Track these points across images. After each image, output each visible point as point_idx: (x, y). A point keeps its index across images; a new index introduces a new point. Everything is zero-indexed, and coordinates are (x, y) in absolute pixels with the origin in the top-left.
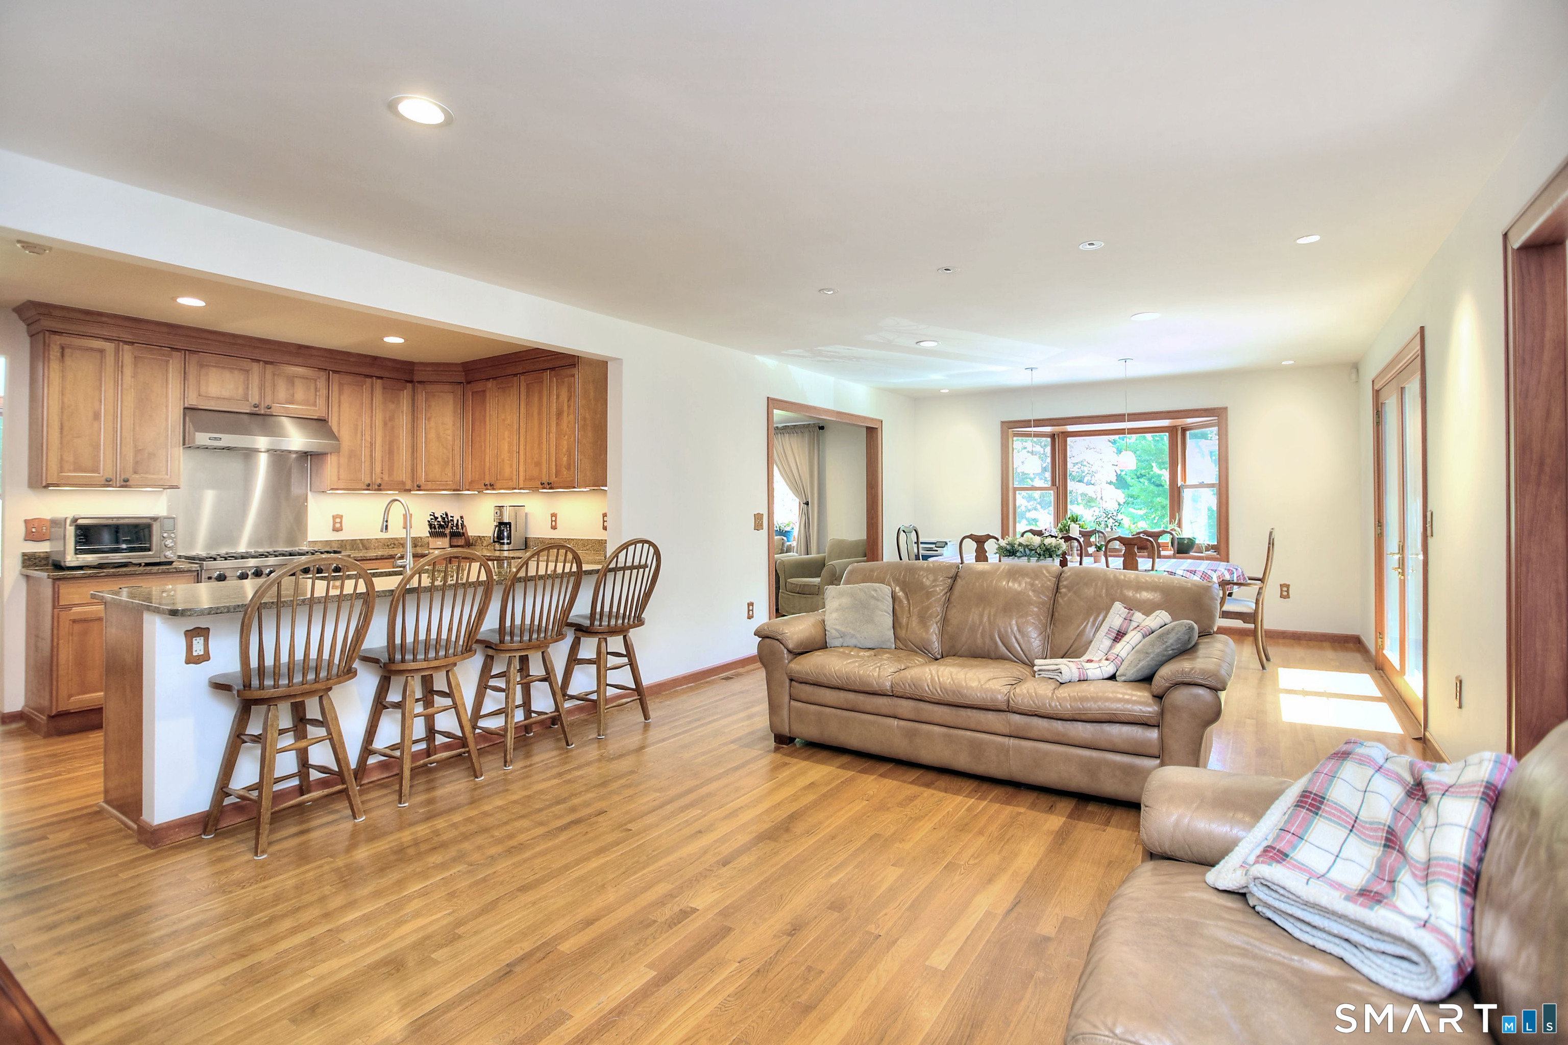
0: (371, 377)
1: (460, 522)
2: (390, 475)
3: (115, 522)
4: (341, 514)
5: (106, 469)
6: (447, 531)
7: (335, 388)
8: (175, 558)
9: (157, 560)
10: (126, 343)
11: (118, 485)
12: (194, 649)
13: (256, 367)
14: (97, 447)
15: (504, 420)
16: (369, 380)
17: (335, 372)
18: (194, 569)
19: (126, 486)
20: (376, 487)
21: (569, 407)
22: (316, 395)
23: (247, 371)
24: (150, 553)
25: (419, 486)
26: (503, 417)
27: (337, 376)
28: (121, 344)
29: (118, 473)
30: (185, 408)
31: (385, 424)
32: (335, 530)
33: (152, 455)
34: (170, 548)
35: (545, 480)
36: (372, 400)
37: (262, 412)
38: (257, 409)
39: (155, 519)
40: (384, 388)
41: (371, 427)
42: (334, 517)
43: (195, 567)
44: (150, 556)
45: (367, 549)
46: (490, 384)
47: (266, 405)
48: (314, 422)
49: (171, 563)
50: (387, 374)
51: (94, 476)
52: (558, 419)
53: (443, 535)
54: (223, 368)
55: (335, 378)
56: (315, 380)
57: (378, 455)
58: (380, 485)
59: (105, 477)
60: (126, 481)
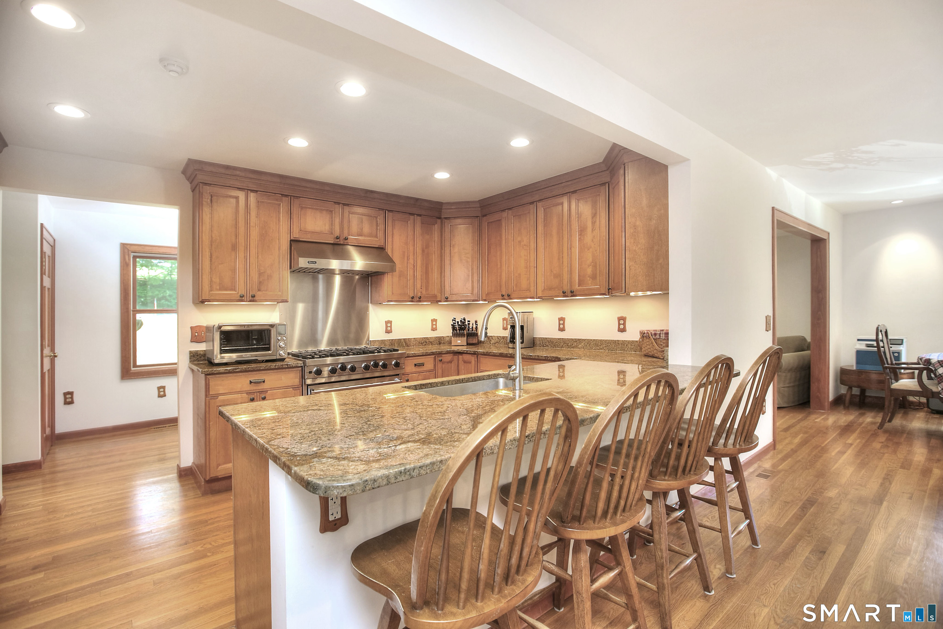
0: (413, 214)
1: (474, 326)
2: (427, 289)
3: (246, 328)
4: (391, 320)
5: (241, 289)
6: (465, 332)
7: (390, 223)
8: (285, 356)
9: (274, 358)
10: (253, 191)
11: (248, 300)
12: (330, 513)
13: (338, 209)
14: (234, 271)
15: (520, 242)
16: (412, 217)
17: (389, 211)
18: (300, 365)
19: (253, 301)
20: (418, 299)
21: (593, 223)
22: (377, 229)
23: (331, 211)
24: (270, 352)
25: (447, 298)
26: (519, 239)
27: (391, 214)
28: (249, 192)
29: (248, 291)
30: (291, 241)
31: (423, 251)
32: (388, 332)
33: (270, 277)
34: (283, 348)
35: (566, 288)
36: (414, 232)
37: (342, 243)
38: (338, 240)
39: (272, 326)
40: (422, 223)
41: (414, 254)
42: (387, 323)
43: (300, 363)
44: (270, 355)
45: (408, 346)
46: (505, 214)
47: (344, 238)
48: (375, 250)
49: (283, 360)
50: (423, 212)
51: (232, 294)
52: (580, 235)
53: (462, 335)
54: (317, 209)
55: (389, 215)
56: (376, 218)
57: (419, 274)
58: (420, 298)
59: (239, 294)
60: (253, 296)
